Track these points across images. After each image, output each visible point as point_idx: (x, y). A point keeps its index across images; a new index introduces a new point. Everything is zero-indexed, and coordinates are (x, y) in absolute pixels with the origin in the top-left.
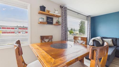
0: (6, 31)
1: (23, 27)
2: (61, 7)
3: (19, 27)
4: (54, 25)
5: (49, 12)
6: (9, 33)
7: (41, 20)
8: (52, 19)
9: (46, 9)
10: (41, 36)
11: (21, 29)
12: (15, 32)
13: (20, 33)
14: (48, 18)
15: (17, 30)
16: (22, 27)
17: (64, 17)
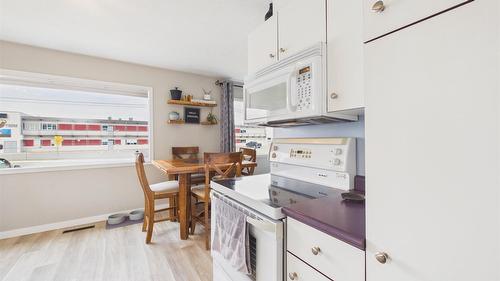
0: (73, 136)
1: (128, 122)
2: (220, 83)
3: (114, 122)
4: (203, 124)
5: (189, 100)
6: (83, 142)
7: (172, 117)
8: (197, 112)
9: (183, 94)
10: (173, 148)
11: (121, 128)
12: (104, 140)
13: (118, 142)
14: (187, 111)
15: (110, 132)
16: (125, 122)
17: (225, 105)
